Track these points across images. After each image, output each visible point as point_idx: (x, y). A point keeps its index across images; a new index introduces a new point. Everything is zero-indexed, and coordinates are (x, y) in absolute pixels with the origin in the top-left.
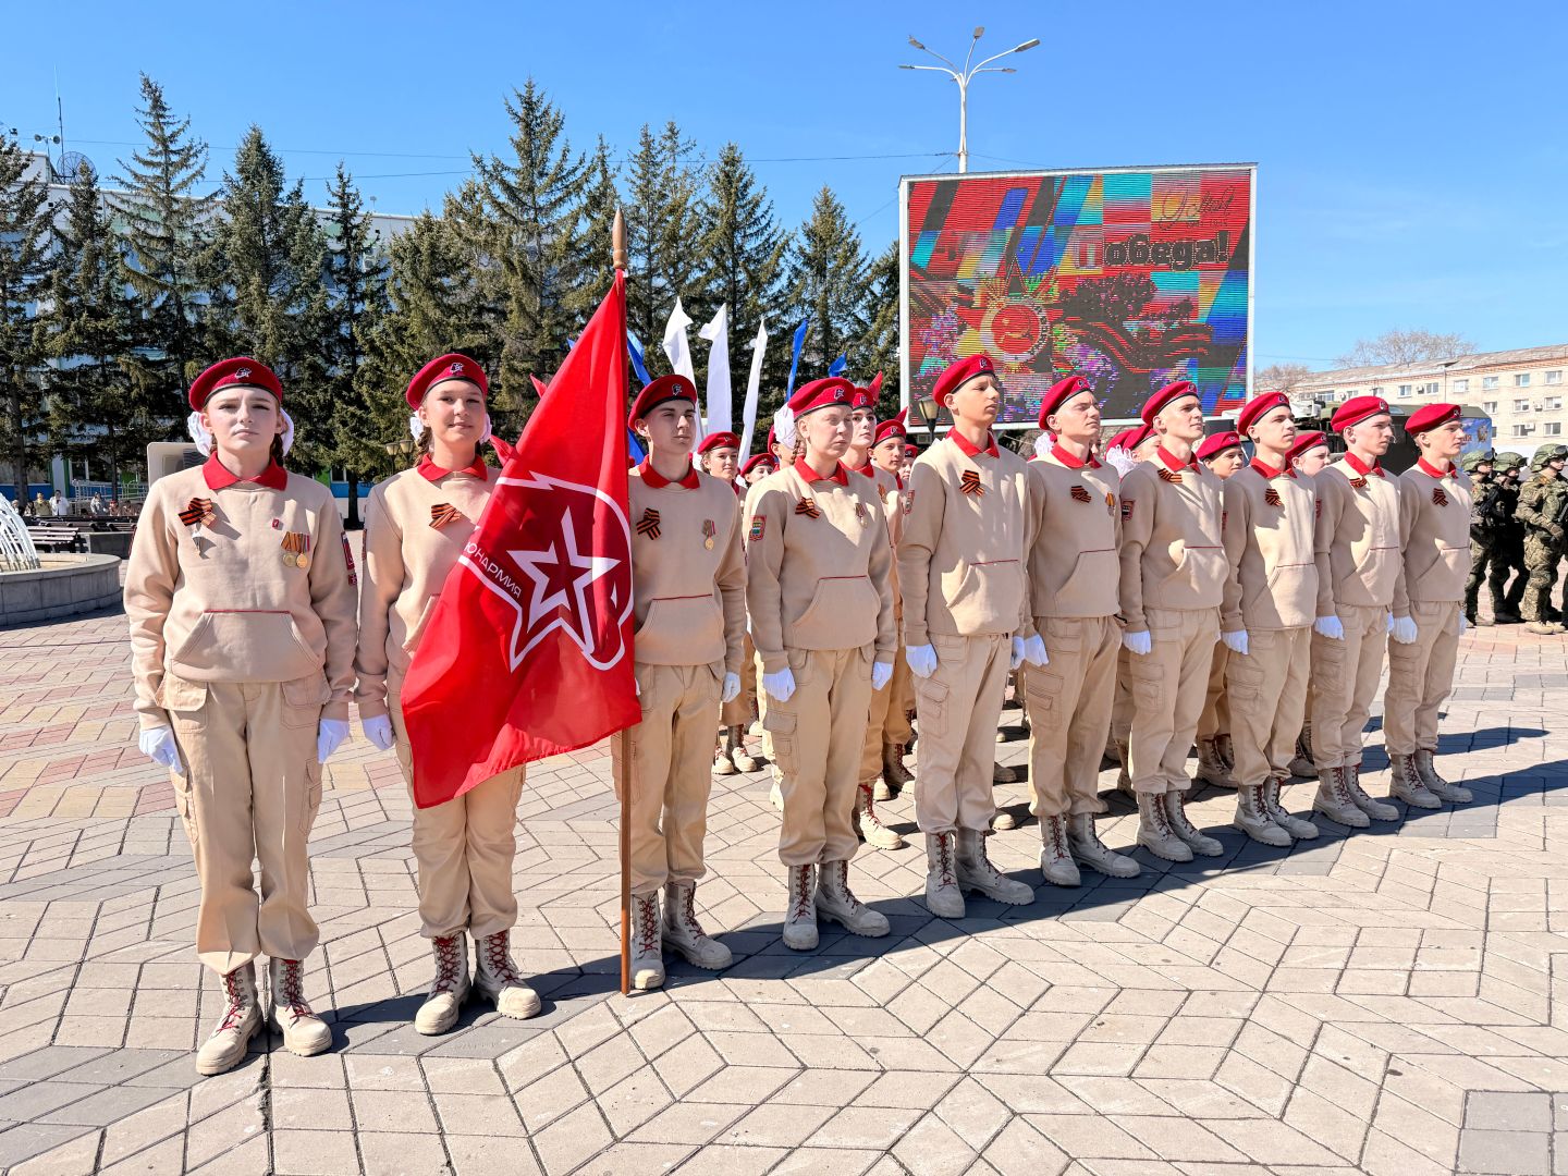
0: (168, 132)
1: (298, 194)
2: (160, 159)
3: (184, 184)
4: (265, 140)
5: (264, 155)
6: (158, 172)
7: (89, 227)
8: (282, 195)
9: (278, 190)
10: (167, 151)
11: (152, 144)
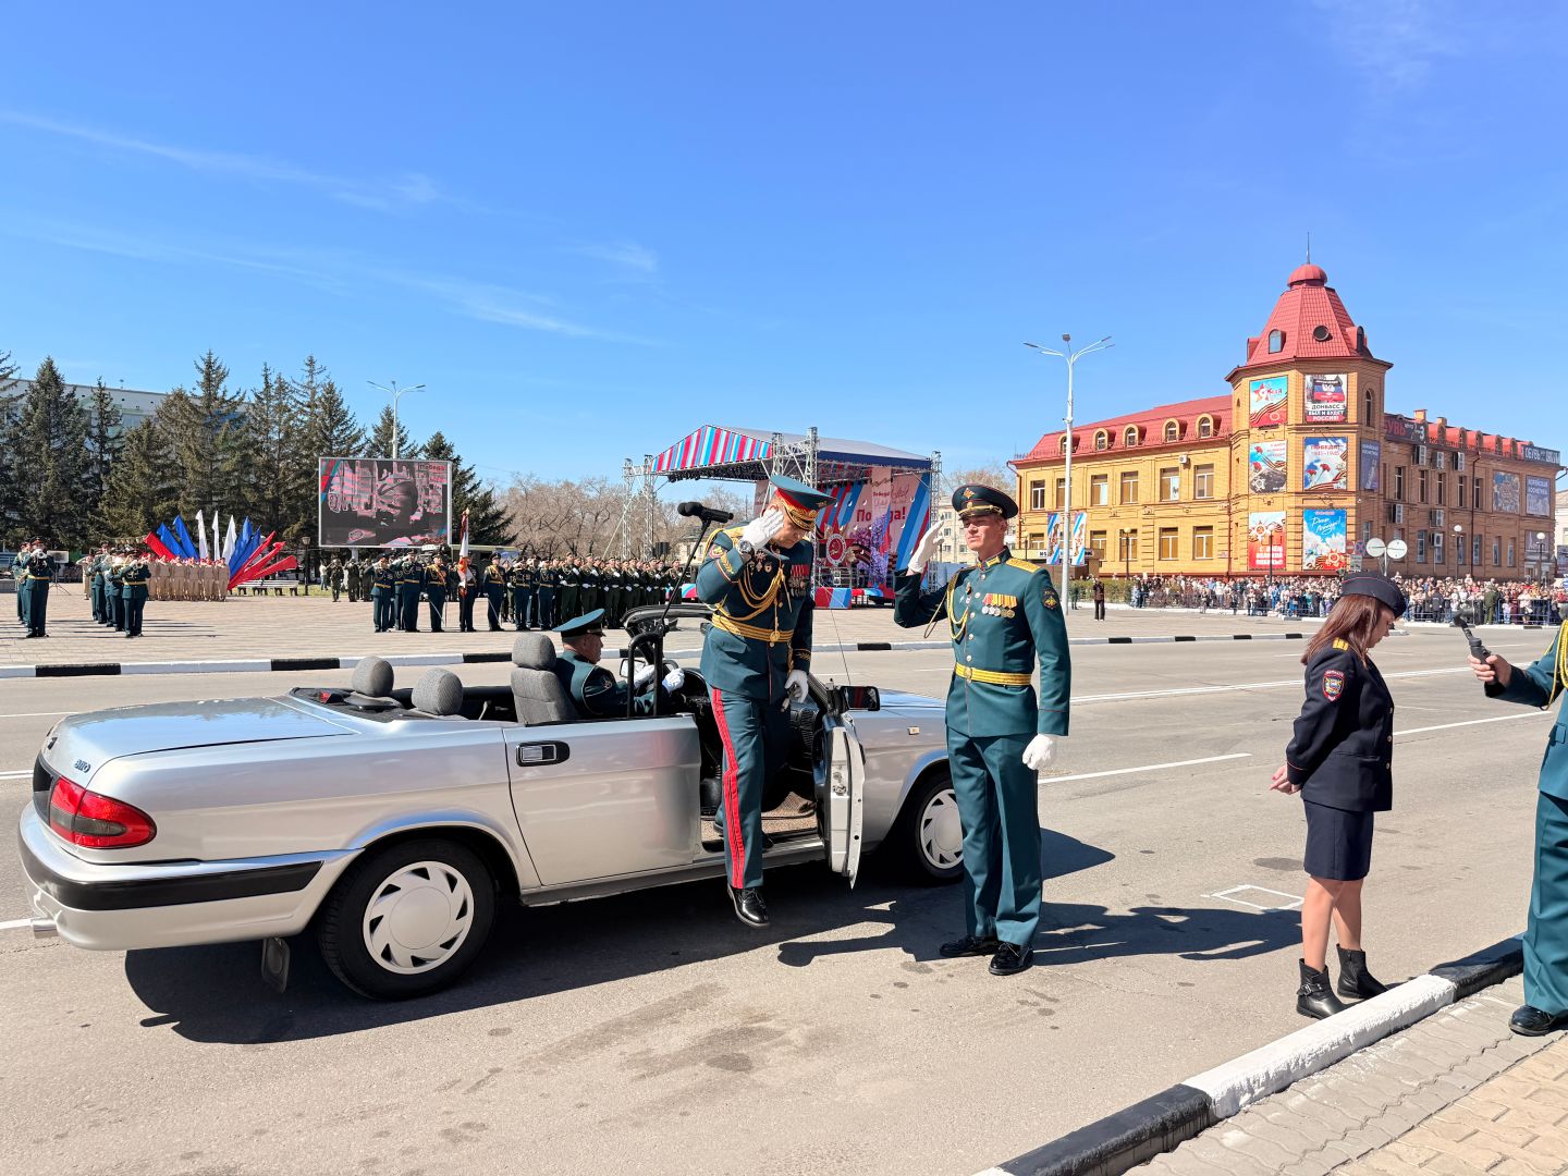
1: (72, 395)
4: (55, 365)
5: (54, 373)
8: (63, 394)
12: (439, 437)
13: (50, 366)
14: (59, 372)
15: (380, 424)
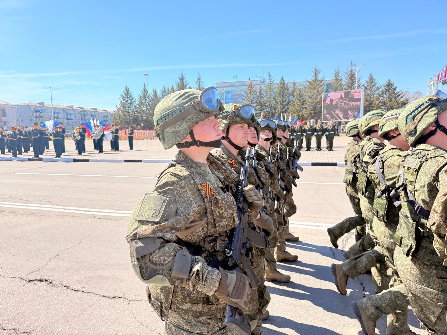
0: (271, 79)
1: (287, 85)
2: (270, 83)
3: (272, 86)
6: (269, 85)
7: (261, 94)
8: (285, 85)
9: (284, 85)
10: (271, 81)
11: (269, 81)
12: (389, 81)
13: (282, 79)
14: (284, 79)
15: (368, 80)
